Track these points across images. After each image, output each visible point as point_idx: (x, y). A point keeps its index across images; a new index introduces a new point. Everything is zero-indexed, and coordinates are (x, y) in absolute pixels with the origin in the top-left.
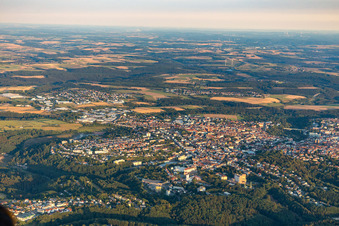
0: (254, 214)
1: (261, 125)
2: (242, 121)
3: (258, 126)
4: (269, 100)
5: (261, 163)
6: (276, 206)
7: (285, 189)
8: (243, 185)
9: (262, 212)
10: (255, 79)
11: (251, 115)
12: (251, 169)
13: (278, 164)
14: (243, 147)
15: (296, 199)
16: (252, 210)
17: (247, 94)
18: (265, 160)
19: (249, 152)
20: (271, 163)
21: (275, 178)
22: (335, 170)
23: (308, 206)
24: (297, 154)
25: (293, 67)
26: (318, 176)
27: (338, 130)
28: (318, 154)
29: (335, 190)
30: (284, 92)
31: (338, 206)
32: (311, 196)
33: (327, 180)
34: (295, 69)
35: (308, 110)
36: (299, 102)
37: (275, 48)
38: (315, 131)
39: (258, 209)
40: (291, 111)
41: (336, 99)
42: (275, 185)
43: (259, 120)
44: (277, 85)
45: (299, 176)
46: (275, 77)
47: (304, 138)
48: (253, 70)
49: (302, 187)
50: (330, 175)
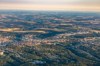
0: (6, 64)
1: (7, 37)
2: (1, 36)
3: (6, 38)
4: (9, 30)
5: (8, 48)
6: (13, 61)
7: (15, 55)
8: (2, 55)
9: (8, 63)
10: (5, 24)
11: (4, 34)
12: (5, 50)
13: (13, 48)
14: (2, 44)
15: (18, 58)
16: (5, 62)
17: (3, 28)
19: (4, 45)
20: (11, 48)
21: (12, 52)
22: (29, 49)
23: (22, 60)
24: (18, 45)
25: (16, 20)
26: (24, 51)
27: (29, 38)
28: (24, 45)
29: (29, 54)
30: (14, 27)
31: (30, 59)
32: (23, 57)
33: (27, 52)
34: (17, 21)
35: (21, 33)
36: (18, 30)
37: (10, 15)
38: (23, 38)
39: (7, 62)
40: (16, 33)
41: (29, 29)
42: (12, 54)
43: (7, 36)
44: (11, 25)
45: (19, 51)
46: (11, 23)
47: (20, 40)
48: (4, 21)
49: (20, 55)
50: (28, 50)
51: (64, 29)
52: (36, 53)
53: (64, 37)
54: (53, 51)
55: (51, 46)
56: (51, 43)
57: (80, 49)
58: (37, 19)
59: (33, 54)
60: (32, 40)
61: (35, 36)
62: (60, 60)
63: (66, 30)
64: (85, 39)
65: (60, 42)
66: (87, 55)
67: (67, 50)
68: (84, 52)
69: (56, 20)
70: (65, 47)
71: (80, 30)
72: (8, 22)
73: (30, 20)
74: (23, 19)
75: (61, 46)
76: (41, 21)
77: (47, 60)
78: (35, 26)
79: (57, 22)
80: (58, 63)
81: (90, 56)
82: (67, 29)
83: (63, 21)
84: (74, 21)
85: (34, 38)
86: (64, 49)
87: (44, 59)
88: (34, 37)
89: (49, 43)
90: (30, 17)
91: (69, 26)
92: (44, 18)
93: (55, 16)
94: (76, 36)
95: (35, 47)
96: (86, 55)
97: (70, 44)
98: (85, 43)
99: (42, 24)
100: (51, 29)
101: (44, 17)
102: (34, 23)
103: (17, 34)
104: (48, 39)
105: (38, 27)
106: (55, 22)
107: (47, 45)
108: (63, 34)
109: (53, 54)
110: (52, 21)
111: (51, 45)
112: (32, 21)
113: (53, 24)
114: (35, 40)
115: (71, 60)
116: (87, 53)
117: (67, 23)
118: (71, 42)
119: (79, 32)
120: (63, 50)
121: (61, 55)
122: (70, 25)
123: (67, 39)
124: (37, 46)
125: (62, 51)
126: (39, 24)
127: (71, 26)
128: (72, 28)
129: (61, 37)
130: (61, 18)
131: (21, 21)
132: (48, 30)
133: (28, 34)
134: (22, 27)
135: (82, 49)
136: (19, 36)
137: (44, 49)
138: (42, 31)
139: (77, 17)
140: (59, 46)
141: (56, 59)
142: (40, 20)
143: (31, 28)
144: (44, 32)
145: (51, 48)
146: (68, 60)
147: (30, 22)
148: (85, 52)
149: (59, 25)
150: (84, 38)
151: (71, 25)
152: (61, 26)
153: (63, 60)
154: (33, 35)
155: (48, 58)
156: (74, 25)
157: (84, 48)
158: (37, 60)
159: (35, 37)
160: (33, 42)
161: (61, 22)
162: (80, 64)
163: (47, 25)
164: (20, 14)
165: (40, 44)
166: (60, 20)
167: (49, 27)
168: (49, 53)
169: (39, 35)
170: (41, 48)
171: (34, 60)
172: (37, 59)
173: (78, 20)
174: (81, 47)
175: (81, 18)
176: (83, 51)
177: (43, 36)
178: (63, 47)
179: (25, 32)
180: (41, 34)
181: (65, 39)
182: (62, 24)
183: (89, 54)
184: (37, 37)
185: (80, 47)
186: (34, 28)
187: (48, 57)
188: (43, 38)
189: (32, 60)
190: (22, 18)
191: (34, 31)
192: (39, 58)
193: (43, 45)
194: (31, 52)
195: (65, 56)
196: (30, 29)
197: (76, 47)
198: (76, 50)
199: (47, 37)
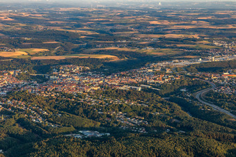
0: (5, 137)
1: (12, 73)
3: (9, 74)
4: (19, 53)
5: (11, 100)
6: (22, 131)
7: (29, 118)
9: (11, 135)
10: (7, 37)
12: (3, 106)
13: (24, 100)
15: (37, 124)
16: (3, 135)
18: (14, 98)
19: (2, 93)
20: (19, 100)
21: (22, 110)
22: (68, 101)
23: (47, 128)
24: (39, 92)
25: (40, 26)
26: (55, 107)
27: (72, 73)
28: (55, 91)
29: (67, 115)
30: (32, 47)
31: (68, 126)
32: (49, 121)
33: (62, 110)
34: (41, 28)
35: (50, 60)
36: (44, 54)
37: (25, 11)
38: (55, 75)
39: (8, 133)
40: (36, 61)
41: (73, 50)
42: (22, 116)
43: (10, 69)
44: (25, 41)
45: (40, 108)
46: (24, 35)
47: (46, 80)
48: (6, 30)
49: (42, 116)
50: (64, 105)
51: (172, 48)
52: (86, 112)
53: (168, 71)
54: (131, 107)
55: (128, 95)
56: (129, 85)
57: (207, 100)
58: (98, 23)
59: (77, 115)
60: (77, 79)
61: (88, 68)
62: (147, 128)
63: (177, 53)
64: (227, 73)
65: (154, 83)
66: (223, 114)
67: (169, 104)
68: (215, 108)
69: (153, 25)
70: (166, 95)
71: (218, 49)
72: (17, 32)
73: (78, 26)
74: (59, 22)
75: (157, 93)
76: (110, 27)
77: (114, 129)
78: (91, 42)
79: (157, 30)
80: (141, 135)
81: (230, 117)
82: (181, 48)
83: (175, 27)
84: (206, 25)
85: (84, 74)
86: (162, 102)
87: (106, 127)
88: (84, 71)
89: (125, 86)
90: (81, 17)
91: (189, 39)
92: (119, 18)
93: (153, 14)
94: (201, 68)
95: (85, 96)
96: (220, 115)
97: (183, 87)
98: (223, 85)
99: (112, 35)
100: (134, 50)
101: (122, 16)
102: (90, 33)
103: (39, 64)
104: (124, 75)
105: (99, 44)
106: (150, 29)
107: (117, 92)
108: (167, 63)
109: (131, 114)
110: (141, 27)
111: (129, 92)
112: (85, 28)
113: (143, 36)
114: (86, 80)
115: (179, 129)
116: (222, 111)
117: (183, 31)
118: (186, 83)
119: (213, 56)
120: (159, 105)
121: (151, 116)
122: (191, 36)
123: (175, 75)
124: (89, 93)
125: (155, 107)
126: (104, 35)
127: (195, 40)
128: (194, 46)
129: (159, 70)
130: (170, 19)
131: (52, 28)
132: (126, 53)
133: (70, 64)
134: (53, 46)
135: (211, 101)
136: (43, 70)
137: (106, 102)
138: (109, 56)
139: (216, 16)
140: (149, 95)
141: (138, 127)
142: (108, 25)
143: (80, 47)
144: (115, 58)
145: (128, 99)
146: (170, 128)
147: (78, 31)
148: (219, 108)
149: (160, 39)
150: (222, 71)
151: (196, 36)
152: (166, 39)
153: (157, 128)
154: (82, 67)
155: (115, 125)
156: (204, 37)
157: (217, 99)
158: (87, 129)
159: (88, 71)
160: (79, 84)
161: (167, 30)
162: (198, 136)
163: (127, 39)
164: (53, 9)
165: (98, 90)
166: (166, 23)
167: (129, 45)
168: (120, 111)
169: (99, 67)
170: (98, 99)
171: (78, 128)
172: (86, 126)
173: (217, 23)
174: (210, 95)
175: (228, 16)
176: (213, 106)
177: (109, 69)
178: (162, 96)
179: (63, 57)
180: (105, 64)
181: (170, 74)
182: (167, 36)
183: (229, 114)
184: (92, 70)
185: (207, 95)
186: (88, 46)
187: (116, 122)
188: (110, 74)
189: (72, 129)
190: (56, 20)
191: (86, 57)
192: (93, 125)
193: (107, 91)
194: (72, 110)
195: (163, 119)
196: (77, 51)
197: (197, 97)
198: (196, 104)
199: (121, 71)
